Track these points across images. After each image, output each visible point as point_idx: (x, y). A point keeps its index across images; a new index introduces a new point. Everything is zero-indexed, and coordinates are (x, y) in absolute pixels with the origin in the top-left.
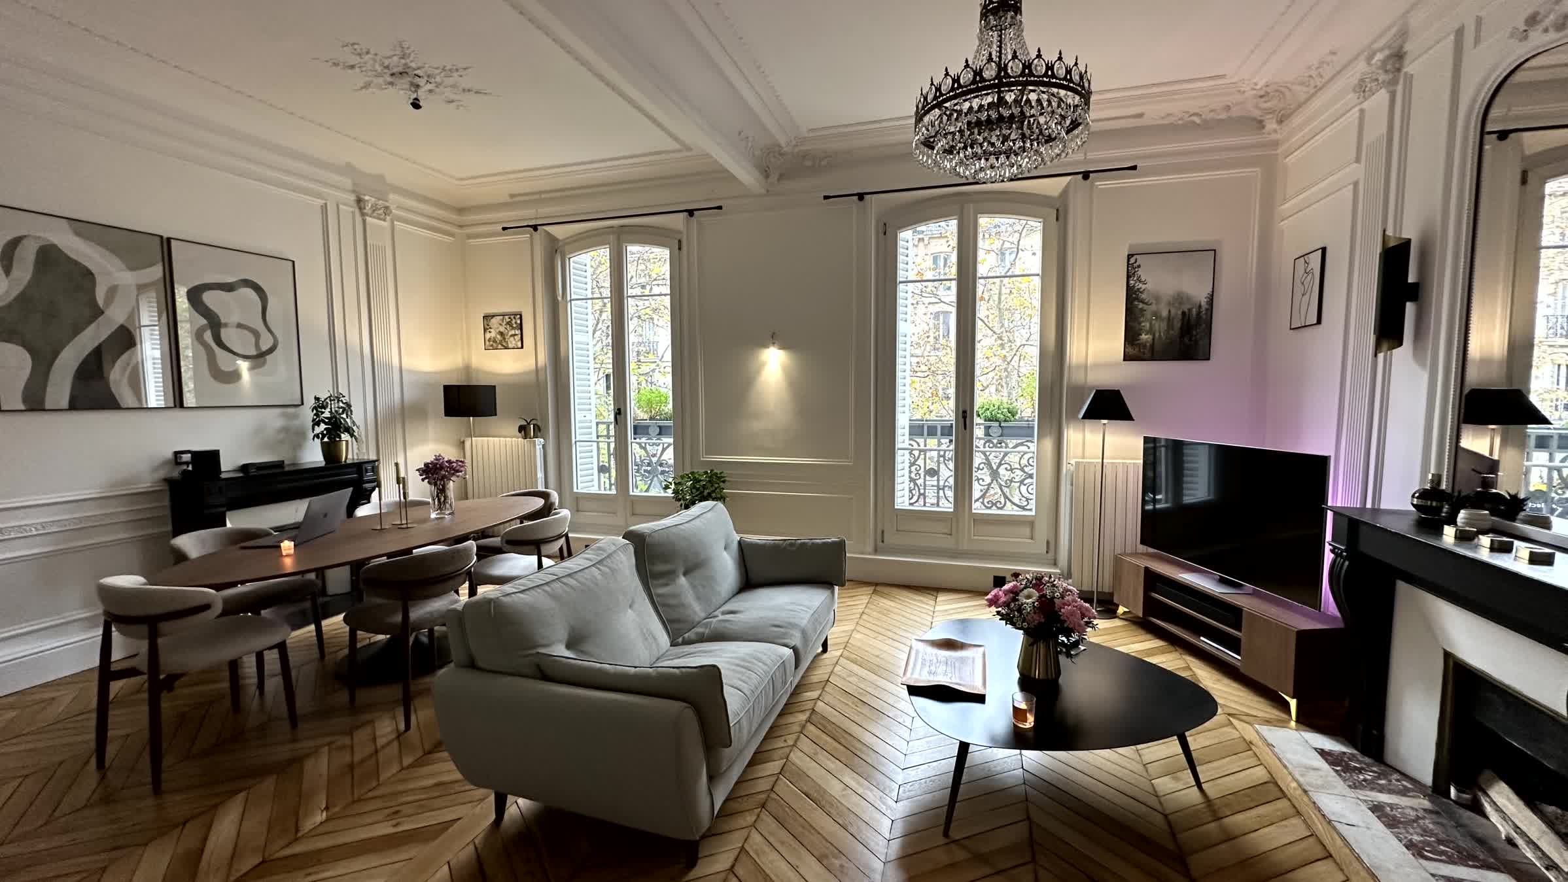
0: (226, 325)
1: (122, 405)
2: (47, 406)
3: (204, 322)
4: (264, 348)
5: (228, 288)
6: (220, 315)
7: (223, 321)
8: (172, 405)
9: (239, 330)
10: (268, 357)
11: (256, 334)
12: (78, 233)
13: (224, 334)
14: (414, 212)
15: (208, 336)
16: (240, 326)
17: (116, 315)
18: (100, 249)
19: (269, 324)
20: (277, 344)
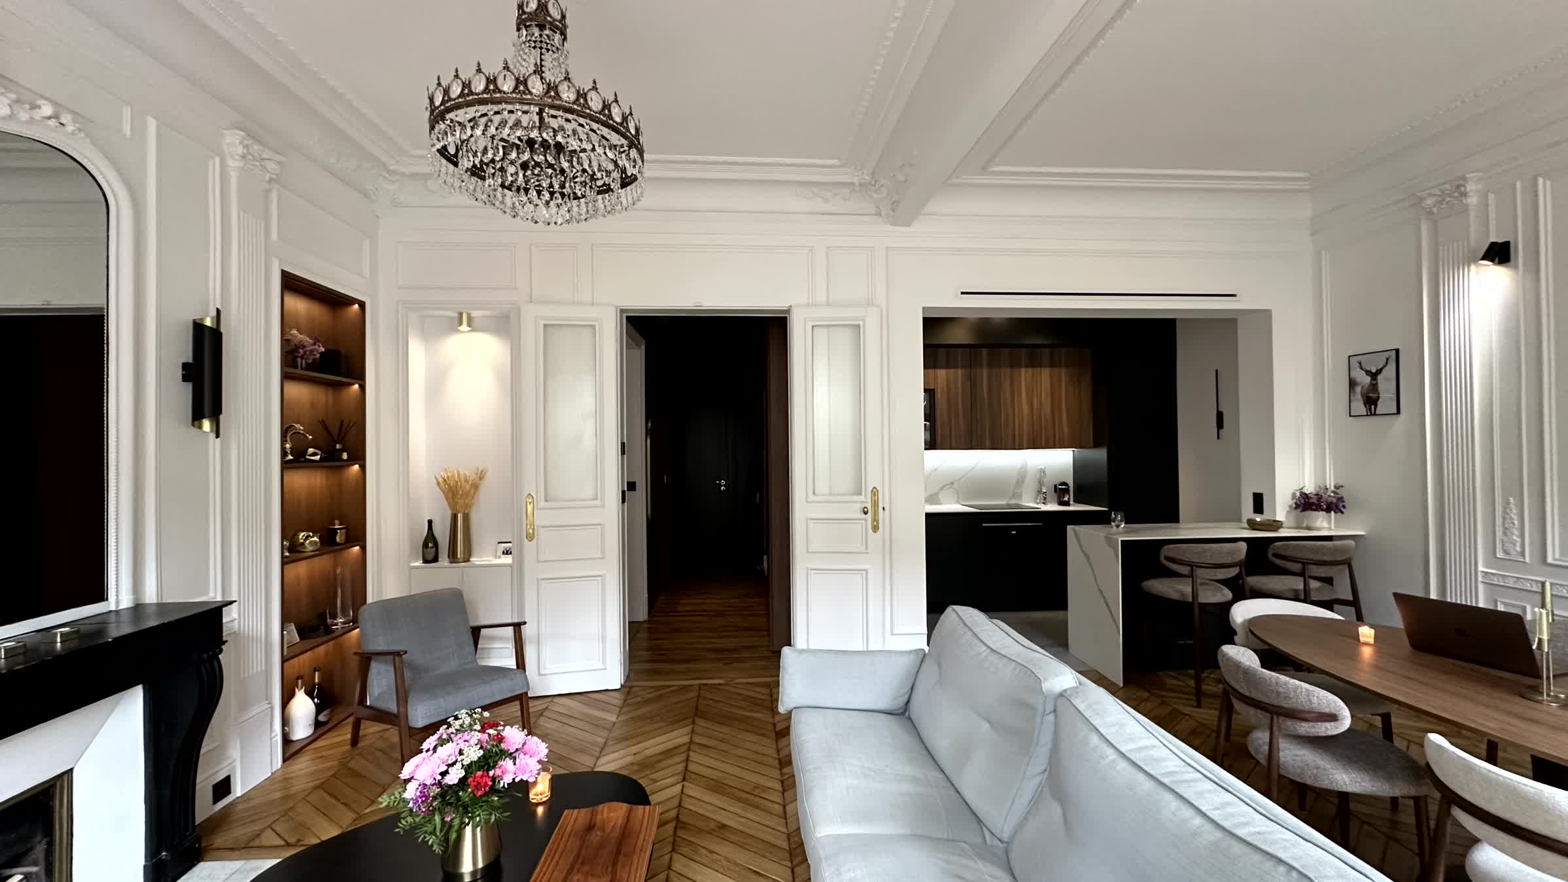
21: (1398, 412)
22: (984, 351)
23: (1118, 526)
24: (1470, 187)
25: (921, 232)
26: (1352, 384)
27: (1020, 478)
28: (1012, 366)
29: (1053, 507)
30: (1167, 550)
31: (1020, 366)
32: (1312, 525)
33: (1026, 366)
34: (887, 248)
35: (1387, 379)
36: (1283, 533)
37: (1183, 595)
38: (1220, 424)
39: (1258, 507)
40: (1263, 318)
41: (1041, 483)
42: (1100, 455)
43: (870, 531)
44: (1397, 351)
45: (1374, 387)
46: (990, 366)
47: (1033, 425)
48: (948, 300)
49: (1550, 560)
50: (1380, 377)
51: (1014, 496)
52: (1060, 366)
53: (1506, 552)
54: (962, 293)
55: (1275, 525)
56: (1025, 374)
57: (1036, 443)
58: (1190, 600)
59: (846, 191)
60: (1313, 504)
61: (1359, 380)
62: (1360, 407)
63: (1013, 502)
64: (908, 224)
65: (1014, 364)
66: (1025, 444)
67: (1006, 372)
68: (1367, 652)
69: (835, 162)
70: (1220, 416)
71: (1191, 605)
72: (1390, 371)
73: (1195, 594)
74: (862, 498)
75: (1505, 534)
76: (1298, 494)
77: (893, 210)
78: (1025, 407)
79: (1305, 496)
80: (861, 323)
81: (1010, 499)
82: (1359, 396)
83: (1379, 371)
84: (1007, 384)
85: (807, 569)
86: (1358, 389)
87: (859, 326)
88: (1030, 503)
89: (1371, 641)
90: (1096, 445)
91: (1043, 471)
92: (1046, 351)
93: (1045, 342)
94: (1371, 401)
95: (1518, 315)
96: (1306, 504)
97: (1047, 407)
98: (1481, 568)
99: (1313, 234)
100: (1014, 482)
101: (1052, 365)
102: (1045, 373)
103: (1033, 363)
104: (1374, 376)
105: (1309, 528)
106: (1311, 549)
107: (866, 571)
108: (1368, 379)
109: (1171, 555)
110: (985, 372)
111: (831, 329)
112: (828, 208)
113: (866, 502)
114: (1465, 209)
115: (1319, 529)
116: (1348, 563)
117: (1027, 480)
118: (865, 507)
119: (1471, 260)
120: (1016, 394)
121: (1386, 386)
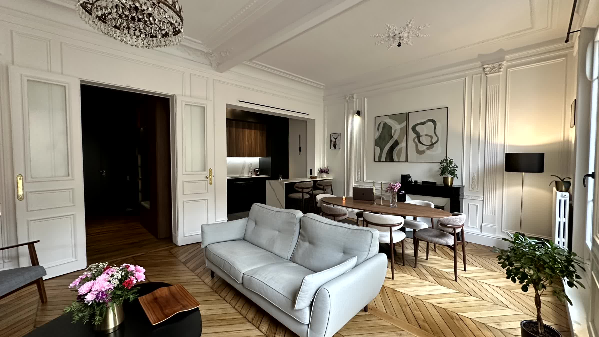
0: (422, 136)
1: (395, 161)
2: (382, 161)
3: (415, 135)
4: (434, 142)
5: (423, 123)
6: (420, 133)
7: (421, 134)
8: (405, 161)
9: (426, 137)
10: (435, 145)
11: (431, 137)
12: (390, 118)
13: (421, 138)
14: (524, 57)
15: (416, 140)
16: (426, 135)
17: (395, 137)
18: (394, 121)
19: (436, 133)
20: (439, 140)
21: (340, 149)
22: (234, 122)
23: (281, 180)
24: (355, 97)
25: (226, 76)
26: (331, 141)
27: (244, 167)
28: (243, 128)
29: (254, 176)
30: (296, 185)
31: (245, 129)
32: (323, 177)
33: (247, 129)
34: (214, 80)
35: (338, 140)
36: (318, 179)
37: (300, 197)
38: (300, 151)
39: (311, 173)
40: (313, 121)
41: (250, 169)
42: (269, 159)
43: (209, 185)
44: (340, 133)
45: (335, 142)
46: (236, 128)
47: (249, 148)
48: (235, 103)
49: (365, 181)
50: (337, 140)
51: (242, 174)
52: (257, 130)
53: (358, 180)
54: (239, 101)
55: (315, 177)
56: (247, 131)
57: (250, 155)
58: (302, 198)
59: (199, 53)
60: (323, 171)
61: (332, 140)
62: (332, 147)
63: (241, 175)
64: (221, 72)
65: (244, 128)
66: (247, 155)
67: (241, 130)
68: (344, 202)
69: (200, 42)
70: (300, 148)
71: (302, 199)
72: (339, 138)
73: (303, 196)
74: (206, 172)
75: (358, 176)
76: (319, 169)
77: (217, 66)
78: (247, 143)
79: (321, 169)
80: (205, 106)
81: (240, 174)
82: (332, 144)
83: (337, 138)
84: (241, 134)
85: (183, 201)
86: (332, 142)
87: (204, 107)
88: (246, 175)
89: (345, 199)
90: (267, 156)
91: (251, 164)
92: (253, 124)
93: (253, 121)
94: (335, 145)
95: (361, 128)
96: (322, 171)
97: (253, 143)
98: (354, 184)
99: (324, 101)
100: (242, 168)
101: (255, 129)
102: (253, 131)
103: (249, 128)
104: (335, 139)
105: (322, 178)
106: (325, 182)
107: (207, 199)
108: (334, 140)
109: (298, 186)
110: (234, 129)
111: (192, 107)
112: (192, 59)
113: (207, 174)
114: (354, 101)
115: (324, 178)
116: (331, 185)
117: (246, 168)
118: (207, 176)
119: (354, 114)
120: (244, 138)
121: (338, 143)
